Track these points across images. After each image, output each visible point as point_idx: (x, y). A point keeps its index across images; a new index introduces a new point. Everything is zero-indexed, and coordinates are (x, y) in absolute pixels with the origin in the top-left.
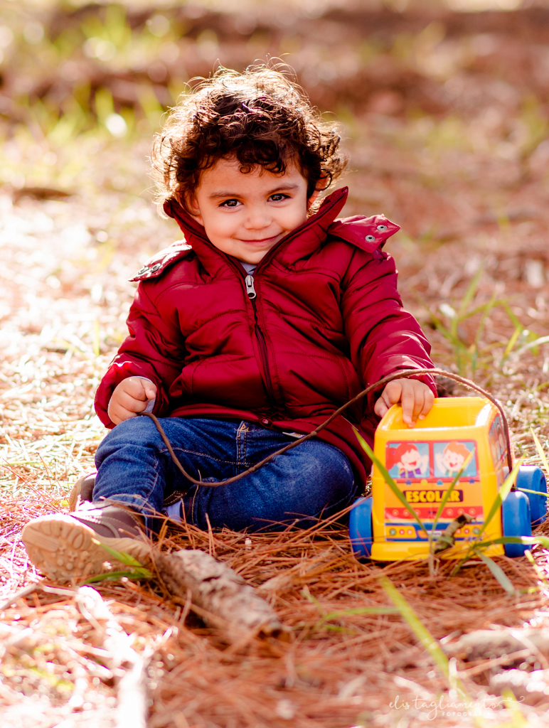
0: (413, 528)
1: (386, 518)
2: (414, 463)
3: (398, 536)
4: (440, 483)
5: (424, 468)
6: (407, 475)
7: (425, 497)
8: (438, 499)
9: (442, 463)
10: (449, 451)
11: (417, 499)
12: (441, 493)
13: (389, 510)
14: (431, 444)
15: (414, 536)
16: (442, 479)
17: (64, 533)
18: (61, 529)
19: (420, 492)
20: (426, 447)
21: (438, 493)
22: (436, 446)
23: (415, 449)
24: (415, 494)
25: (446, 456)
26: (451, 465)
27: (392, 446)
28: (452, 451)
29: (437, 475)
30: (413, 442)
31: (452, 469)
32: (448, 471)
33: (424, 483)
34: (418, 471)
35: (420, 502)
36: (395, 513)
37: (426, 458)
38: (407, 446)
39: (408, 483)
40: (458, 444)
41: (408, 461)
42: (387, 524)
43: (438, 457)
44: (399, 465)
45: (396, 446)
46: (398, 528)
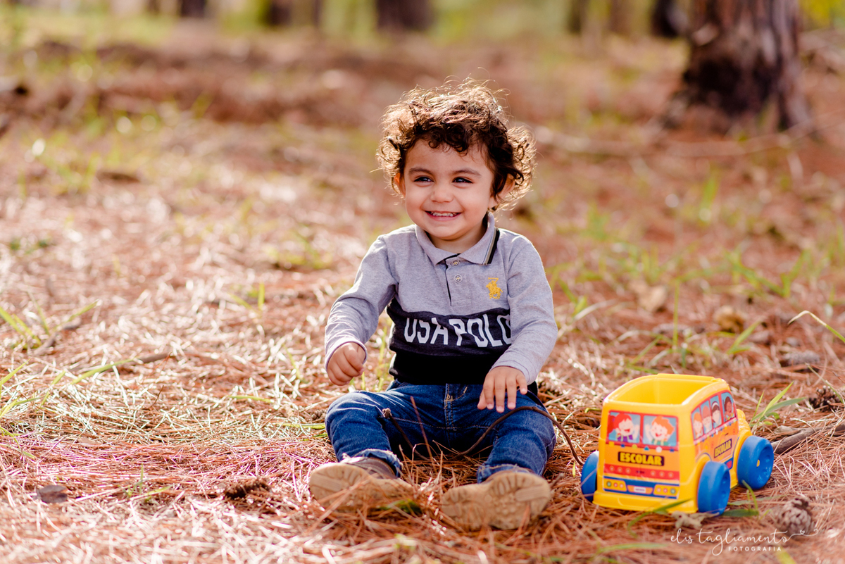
0: (624, 483)
1: (605, 472)
2: (628, 430)
3: (613, 488)
4: (646, 449)
5: (636, 436)
6: (622, 440)
7: (635, 458)
8: (645, 462)
9: (650, 433)
10: (655, 424)
11: (628, 460)
12: (647, 456)
13: (607, 466)
14: (642, 416)
15: (625, 489)
16: (649, 445)
17: (346, 476)
18: (343, 472)
19: (631, 454)
20: (638, 418)
21: (645, 457)
22: (646, 418)
23: (630, 419)
24: (627, 455)
25: (653, 428)
26: (657, 435)
27: (613, 414)
28: (658, 423)
29: (644, 442)
30: (629, 413)
31: (657, 439)
32: (654, 440)
33: (635, 447)
34: (631, 437)
35: (630, 462)
36: (612, 469)
37: (638, 427)
38: (624, 415)
39: (623, 446)
40: (663, 418)
41: (625, 427)
42: (606, 477)
43: (647, 428)
44: (617, 431)
45: (616, 415)
46: (613, 481)
